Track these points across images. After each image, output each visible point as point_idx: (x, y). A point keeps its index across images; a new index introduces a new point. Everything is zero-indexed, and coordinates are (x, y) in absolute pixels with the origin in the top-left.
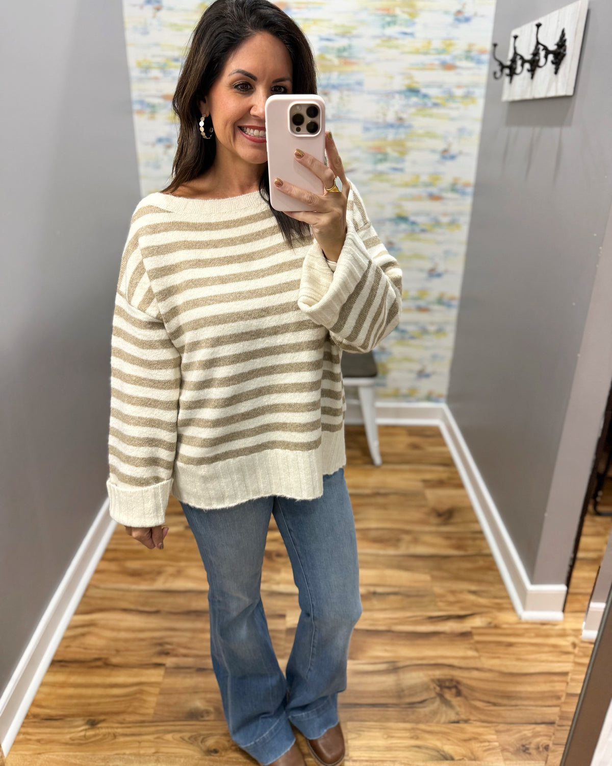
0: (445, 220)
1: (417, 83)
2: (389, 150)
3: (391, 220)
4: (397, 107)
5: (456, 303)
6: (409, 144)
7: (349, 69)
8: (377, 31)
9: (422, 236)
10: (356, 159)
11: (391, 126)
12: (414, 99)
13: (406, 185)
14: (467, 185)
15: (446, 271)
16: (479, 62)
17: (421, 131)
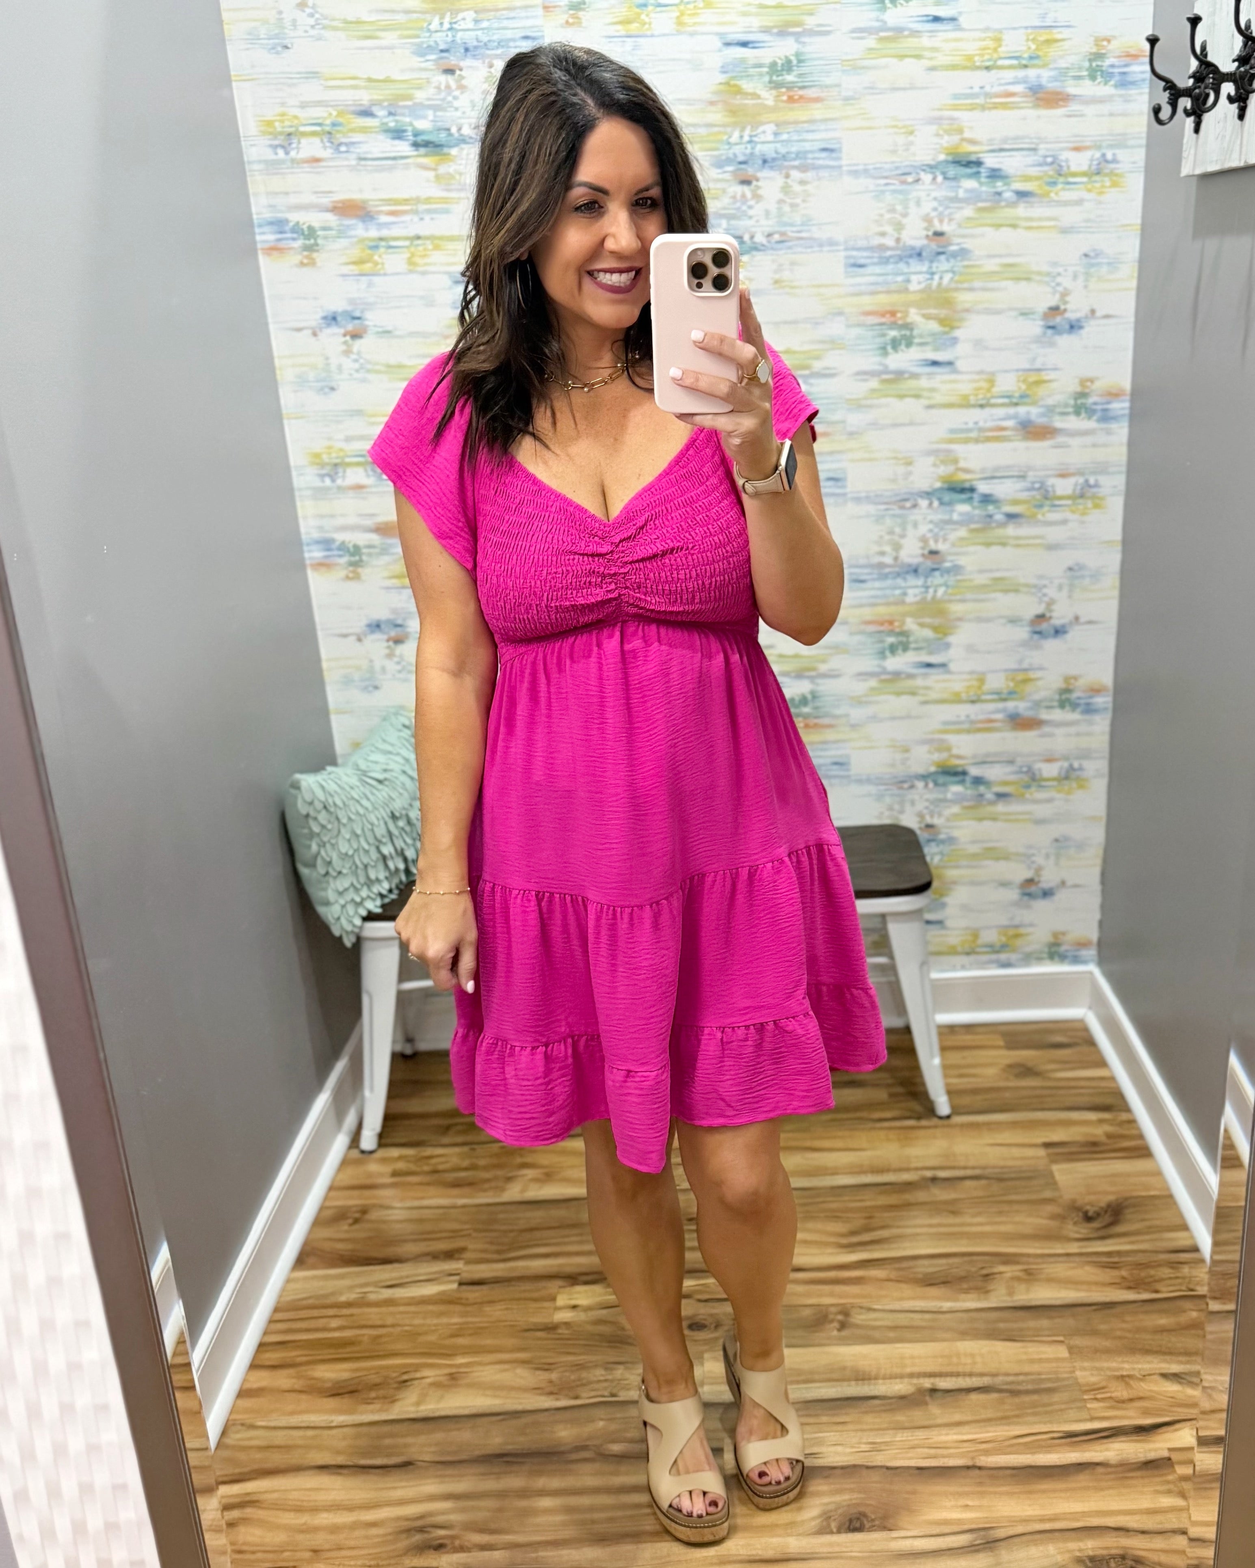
0: (1064, 487)
1: (973, 142)
2: (914, 316)
3: (928, 495)
4: (927, 207)
5: (1104, 701)
6: (964, 298)
7: (799, 114)
8: (867, 17)
9: (1011, 530)
10: (834, 343)
11: (919, 255)
12: (970, 184)
13: (965, 404)
14: (1114, 395)
15: (1077, 618)
16: (1125, 82)
17: (991, 265)
